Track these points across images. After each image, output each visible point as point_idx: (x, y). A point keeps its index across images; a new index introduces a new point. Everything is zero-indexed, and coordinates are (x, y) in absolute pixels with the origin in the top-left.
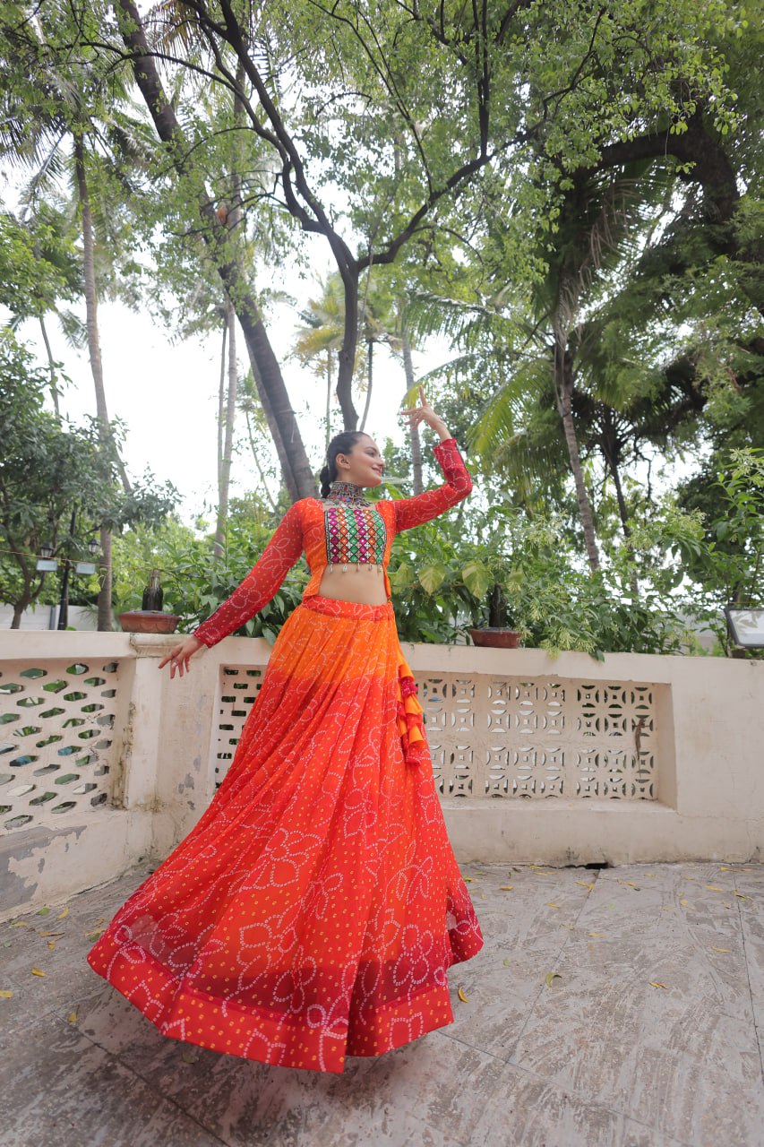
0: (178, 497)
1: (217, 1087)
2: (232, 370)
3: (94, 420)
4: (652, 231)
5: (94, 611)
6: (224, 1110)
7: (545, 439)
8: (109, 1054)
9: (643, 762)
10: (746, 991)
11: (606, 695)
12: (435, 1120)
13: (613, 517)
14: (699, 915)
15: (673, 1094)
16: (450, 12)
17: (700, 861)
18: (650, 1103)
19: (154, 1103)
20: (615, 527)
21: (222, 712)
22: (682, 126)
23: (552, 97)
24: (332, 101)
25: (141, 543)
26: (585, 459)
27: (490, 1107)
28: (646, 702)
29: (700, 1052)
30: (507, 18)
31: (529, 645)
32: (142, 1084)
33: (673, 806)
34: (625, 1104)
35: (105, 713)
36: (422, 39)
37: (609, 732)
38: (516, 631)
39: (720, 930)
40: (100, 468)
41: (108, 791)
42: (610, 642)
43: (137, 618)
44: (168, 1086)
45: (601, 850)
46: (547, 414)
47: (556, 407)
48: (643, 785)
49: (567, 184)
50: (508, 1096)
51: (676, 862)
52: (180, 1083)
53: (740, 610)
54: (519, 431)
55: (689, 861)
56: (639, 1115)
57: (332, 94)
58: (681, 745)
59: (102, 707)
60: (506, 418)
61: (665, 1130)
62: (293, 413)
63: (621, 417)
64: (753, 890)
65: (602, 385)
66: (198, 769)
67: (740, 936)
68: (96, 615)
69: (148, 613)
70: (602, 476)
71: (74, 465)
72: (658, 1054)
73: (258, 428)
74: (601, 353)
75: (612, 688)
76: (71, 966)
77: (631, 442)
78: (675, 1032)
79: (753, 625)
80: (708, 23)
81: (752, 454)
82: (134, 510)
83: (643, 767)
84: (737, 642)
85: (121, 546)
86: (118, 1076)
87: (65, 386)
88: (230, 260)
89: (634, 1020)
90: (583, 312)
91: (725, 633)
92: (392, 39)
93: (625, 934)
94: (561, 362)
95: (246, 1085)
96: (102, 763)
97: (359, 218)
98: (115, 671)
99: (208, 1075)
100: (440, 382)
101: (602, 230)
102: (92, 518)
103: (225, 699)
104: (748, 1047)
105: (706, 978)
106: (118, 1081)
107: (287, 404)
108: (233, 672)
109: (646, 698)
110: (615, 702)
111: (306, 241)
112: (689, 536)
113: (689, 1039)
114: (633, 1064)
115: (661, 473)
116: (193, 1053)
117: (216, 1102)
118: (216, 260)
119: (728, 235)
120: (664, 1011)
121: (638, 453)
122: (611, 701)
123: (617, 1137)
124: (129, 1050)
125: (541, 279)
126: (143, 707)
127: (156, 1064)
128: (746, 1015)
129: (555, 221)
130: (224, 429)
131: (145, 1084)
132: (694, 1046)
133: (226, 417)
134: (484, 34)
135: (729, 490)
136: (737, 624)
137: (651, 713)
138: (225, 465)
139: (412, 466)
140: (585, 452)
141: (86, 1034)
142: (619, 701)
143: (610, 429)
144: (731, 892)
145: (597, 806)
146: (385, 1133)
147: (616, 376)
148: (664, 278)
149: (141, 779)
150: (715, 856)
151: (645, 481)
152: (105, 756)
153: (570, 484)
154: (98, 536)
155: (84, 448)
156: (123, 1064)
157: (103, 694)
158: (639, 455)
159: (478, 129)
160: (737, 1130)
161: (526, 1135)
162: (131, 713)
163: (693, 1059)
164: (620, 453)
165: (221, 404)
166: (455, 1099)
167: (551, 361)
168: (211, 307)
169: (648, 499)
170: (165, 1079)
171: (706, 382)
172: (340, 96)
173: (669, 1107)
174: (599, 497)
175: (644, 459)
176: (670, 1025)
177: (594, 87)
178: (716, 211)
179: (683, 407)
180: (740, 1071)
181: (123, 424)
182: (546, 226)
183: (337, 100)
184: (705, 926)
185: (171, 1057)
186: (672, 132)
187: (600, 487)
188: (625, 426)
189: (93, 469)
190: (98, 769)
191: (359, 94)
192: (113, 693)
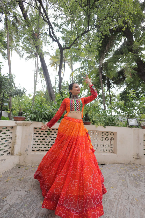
0: (26, 91)
1: (31, 211)
2: (37, 65)
3: (8, 74)
4: (118, 46)
6: (33, 215)
7: (97, 83)
8: (10, 205)
9: (112, 146)
10: (127, 188)
13: (108, 98)
14: (120, 174)
15: (114, 208)
16: (83, 1)
17: (120, 163)
18: (110, 210)
19: (19, 214)
20: (108, 100)
21: (34, 136)
22: (125, 29)
23: (101, 20)
25: (18, 99)
26: (104, 87)
28: (113, 135)
29: (119, 200)
30: (94, 4)
31: (92, 124)
33: (116, 154)
34: (106, 210)
35: (10, 136)
36: (77, 6)
37: (106, 140)
38: (90, 122)
39: (123, 177)
40: (10, 84)
41: (10, 152)
42: (107, 124)
43: (17, 118)
44: (22, 211)
45: (104, 162)
47: (99, 77)
48: (111, 150)
49: (103, 37)
51: (116, 164)
52: (24, 210)
53: (130, 119)
55: (119, 163)
56: (108, 212)
57: (59, 14)
58: (118, 143)
61: (112, 215)
62: (49, 76)
63: (111, 80)
64: (129, 169)
65: (107, 74)
66: (29, 147)
67: (126, 178)
69: (20, 117)
70: (107, 90)
71: (4, 83)
72: (112, 200)
73: (42, 78)
74: (108, 68)
75: (107, 132)
76: (2, 187)
77: (112, 84)
78: (115, 196)
79: (132, 121)
80: (130, 11)
81: (133, 91)
82: (17, 93)
84: (129, 124)
85: (14, 99)
86: (12, 209)
87: (2, 67)
88: (38, 45)
89: (108, 194)
90: (105, 60)
91: (127, 123)
92: (71, 5)
93: (107, 178)
94: (101, 69)
95: (37, 210)
96: (9, 146)
98: (12, 128)
99: (30, 208)
100: (77, 72)
101: (109, 45)
102: (8, 94)
103: (34, 134)
104: (127, 198)
105: (120, 186)
107: (48, 74)
108: (36, 129)
110: (107, 135)
111: (53, 42)
112: (122, 105)
113: (117, 197)
114: (107, 202)
115: (117, 90)
116: (27, 204)
117: (31, 214)
118: (35, 45)
119: (131, 48)
120: (113, 192)
123: (104, 217)
124: (14, 204)
125: (98, 54)
126: (18, 135)
127: (19, 207)
128: (127, 192)
129: (101, 44)
130: (35, 78)
131: (17, 211)
132: (118, 199)
133: (36, 76)
134: (89, 7)
135: (129, 97)
136: (129, 121)
137: (113, 137)
138: (35, 84)
141: (5, 201)
142: (108, 135)
143: (109, 82)
144: (125, 169)
145: (103, 154)
147: (110, 73)
148: (119, 55)
149: (17, 149)
150: (123, 163)
151: (114, 92)
152: (10, 145)
153: (101, 92)
154: (9, 98)
155: (6, 80)
156: (13, 207)
157: (10, 133)
158: (113, 87)
159: (87, 24)
160: (124, 214)
162: (15, 137)
163: (118, 201)
164: (110, 86)
165: (35, 72)
167: (99, 69)
168: (34, 53)
169: (115, 95)
170: (21, 210)
171: (126, 75)
172: (61, 15)
173: (113, 210)
174: (106, 94)
176: (114, 195)
177: (109, 19)
178: (129, 43)
179: (122, 79)
180: (125, 203)
182: (99, 44)
184: (121, 176)
185: (23, 205)
186: (123, 30)
187: (106, 92)
188: (111, 81)
189: (8, 84)
190: (9, 147)
191: (64, 15)
192: (12, 133)
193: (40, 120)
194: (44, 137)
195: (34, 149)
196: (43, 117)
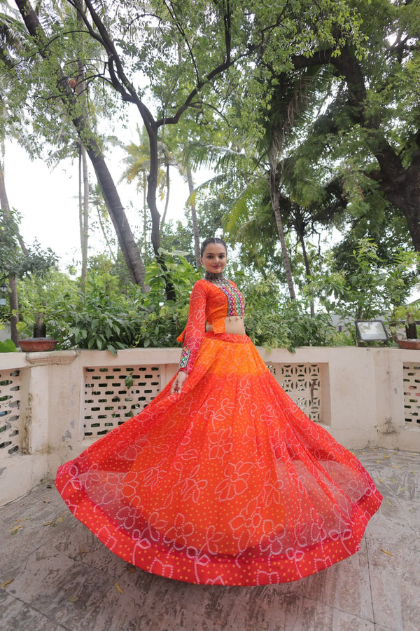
0: (56, 258)
1: (89, 614)
2: (85, 179)
4: (321, 106)
5: (8, 325)
6: (93, 627)
7: (265, 222)
8: (25, 604)
9: (315, 403)
11: (296, 370)
12: (208, 614)
13: (300, 264)
15: (327, 581)
18: (316, 587)
20: (302, 269)
21: (86, 393)
22: (338, 52)
23: (267, 29)
24: (138, 18)
25: (35, 283)
26: (287, 233)
27: (237, 602)
28: (316, 372)
32: (45, 619)
33: (329, 424)
34: (304, 590)
35: (13, 400)
37: (298, 388)
40: (5, 240)
41: (18, 444)
42: (298, 342)
43: (30, 343)
44: (61, 618)
46: (267, 208)
47: (271, 204)
48: (315, 415)
49: (275, 81)
50: (246, 595)
52: (67, 615)
53: (363, 321)
54: (251, 218)
56: (310, 595)
57: (138, 14)
58: (333, 393)
59: (11, 397)
60: (244, 211)
61: (323, 601)
62: (123, 209)
63: (306, 211)
65: (294, 194)
66: (73, 427)
68: (10, 327)
69: (37, 339)
70: (295, 242)
73: (104, 216)
74: (294, 176)
75: (299, 366)
77: (310, 224)
79: (369, 328)
81: (369, 241)
82: (29, 266)
83: (314, 406)
84: (361, 338)
85: (23, 286)
86: (30, 616)
88: (82, 117)
90: (284, 151)
91: (354, 333)
94: (274, 179)
95: (105, 611)
96: (14, 429)
97: (158, 91)
98: (18, 375)
99: (84, 607)
100: (207, 191)
101: (295, 105)
103: (87, 386)
104: (362, 550)
106: (30, 619)
107: (119, 203)
108: (92, 370)
109: (317, 370)
110: (301, 373)
111: (126, 105)
112: (338, 284)
115: (325, 241)
116: (74, 596)
117: (89, 623)
118: (70, 114)
119: (360, 112)
121: (314, 230)
122: (299, 373)
124: (37, 599)
125: (262, 136)
126: (37, 395)
127: (53, 606)
129: (269, 102)
130: (83, 217)
131: (46, 619)
133: (84, 213)
135: (358, 259)
136: (361, 328)
137: (319, 378)
138: (84, 236)
139: (193, 237)
140: (287, 229)
141: (11, 593)
142: (303, 373)
143: (300, 217)
146: (182, 626)
147: (302, 190)
148: (327, 135)
149: (38, 435)
151: (317, 245)
152: (16, 425)
153: (278, 246)
154: (7, 282)
156: (34, 609)
157: (12, 389)
158: (314, 231)
159: (224, 44)
160: (356, 595)
161: (255, 615)
162: (30, 399)
164: (304, 230)
165: (80, 201)
166: (219, 601)
167: (268, 179)
168: (71, 141)
169: (319, 254)
170: (58, 614)
171: (348, 194)
172: (142, 16)
173: (325, 589)
174: (293, 254)
175: (317, 233)
177: (289, 24)
178: (354, 98)
179: (337, 205)
180: (358, 564)
181: (18, 213)
182: (264, 106)
183: (141, 18)
185: (62, 600)
186: (332, 56)
187: (294, 248)
188: (307, 215)
190: (12, 433)
191: (154, 15)
192: (18, 388)
193: (99, 344)
194: (116, 394)
195: (89, 430)
196: (109, 334)
